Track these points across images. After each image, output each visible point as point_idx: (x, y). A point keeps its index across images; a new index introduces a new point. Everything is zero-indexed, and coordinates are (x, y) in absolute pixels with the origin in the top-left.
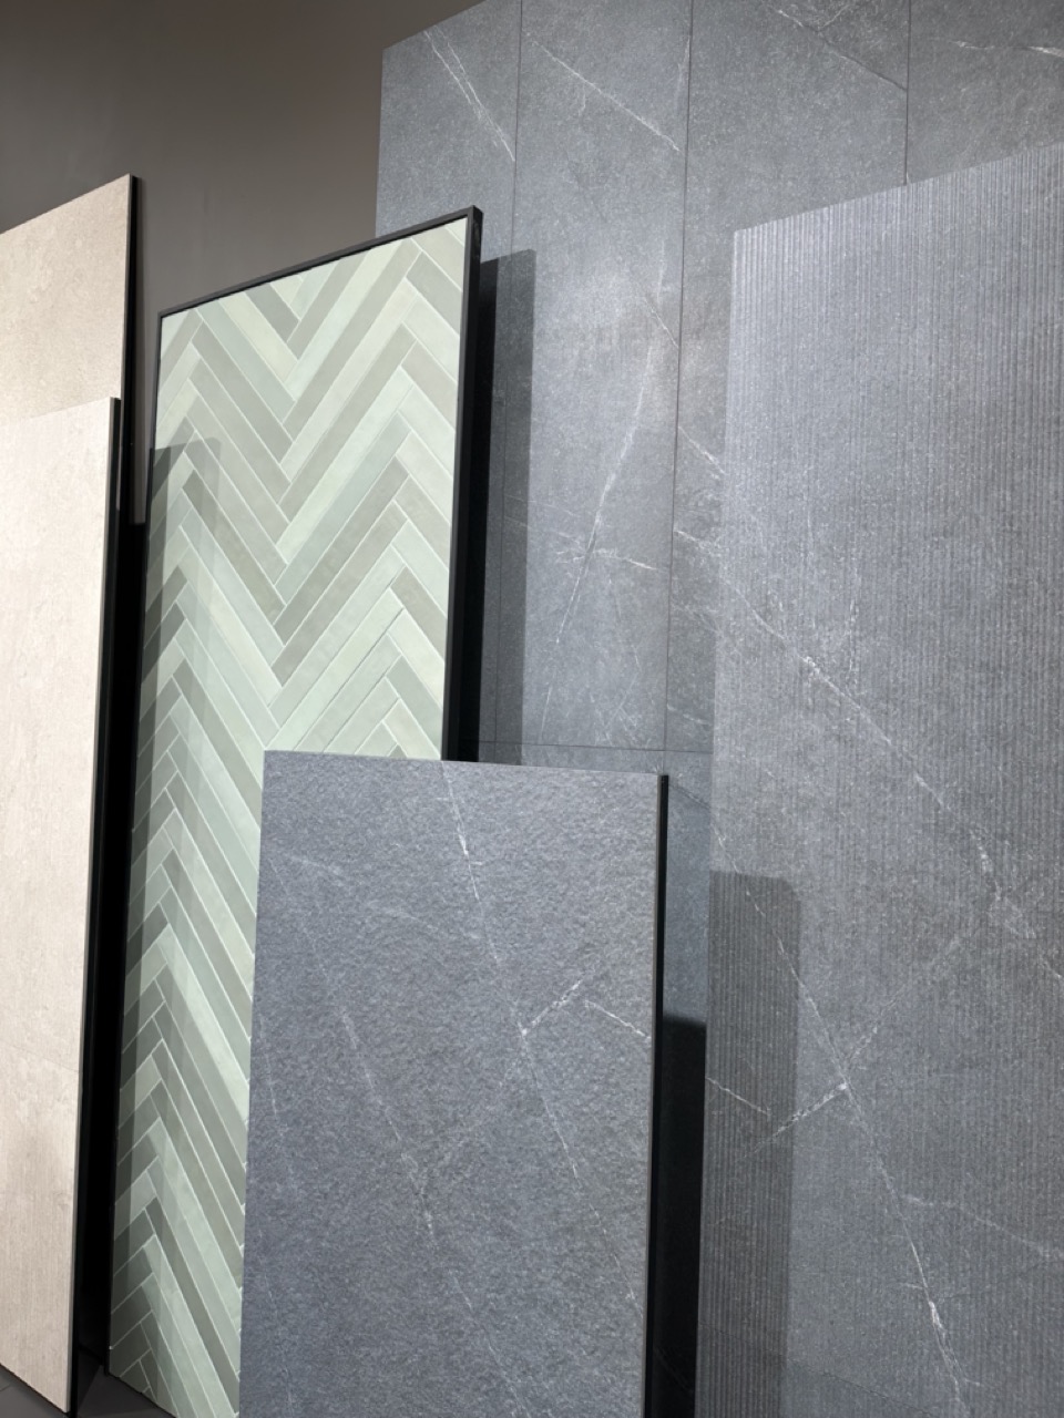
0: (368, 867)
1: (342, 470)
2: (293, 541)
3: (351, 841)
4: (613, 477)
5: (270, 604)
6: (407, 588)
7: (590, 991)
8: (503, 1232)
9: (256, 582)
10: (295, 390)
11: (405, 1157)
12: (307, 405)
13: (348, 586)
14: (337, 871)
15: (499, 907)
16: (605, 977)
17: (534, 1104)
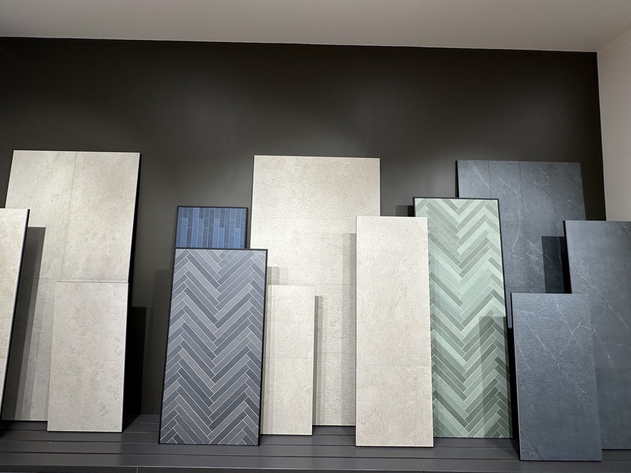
0: (539, 311)
1: (474, 238)
2: (461, 250)
3: (535, 308)
4: (515, 244)
5: (457, 262)
6: (492, 261)
7: (582, 324)
8: (572, 362)
9: (453, 257)
10: (460, 221)
11: (552, 356)
12: (462, 225)
13: (477, 260)
14: (532, 313)
15: (566, 315)
16: (584, 322)
17: (575, 342)
